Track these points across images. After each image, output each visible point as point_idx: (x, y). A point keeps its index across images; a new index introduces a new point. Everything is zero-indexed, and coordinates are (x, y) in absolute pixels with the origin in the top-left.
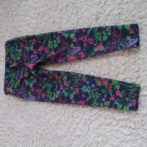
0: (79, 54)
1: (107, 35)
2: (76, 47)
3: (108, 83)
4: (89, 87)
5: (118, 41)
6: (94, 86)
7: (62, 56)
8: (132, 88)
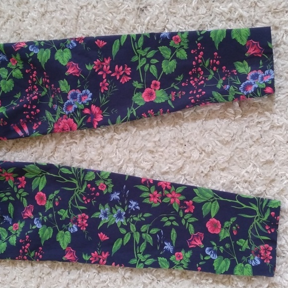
0: (87, 111)
1: (175, 57)
2: (78, 91)
3: (182, 198)
4: (119, 209)
5: (210, 77)
6: (136, 205)
7: (28, 116)
8: (258, 213)
